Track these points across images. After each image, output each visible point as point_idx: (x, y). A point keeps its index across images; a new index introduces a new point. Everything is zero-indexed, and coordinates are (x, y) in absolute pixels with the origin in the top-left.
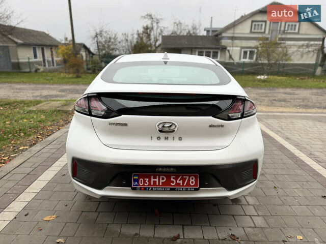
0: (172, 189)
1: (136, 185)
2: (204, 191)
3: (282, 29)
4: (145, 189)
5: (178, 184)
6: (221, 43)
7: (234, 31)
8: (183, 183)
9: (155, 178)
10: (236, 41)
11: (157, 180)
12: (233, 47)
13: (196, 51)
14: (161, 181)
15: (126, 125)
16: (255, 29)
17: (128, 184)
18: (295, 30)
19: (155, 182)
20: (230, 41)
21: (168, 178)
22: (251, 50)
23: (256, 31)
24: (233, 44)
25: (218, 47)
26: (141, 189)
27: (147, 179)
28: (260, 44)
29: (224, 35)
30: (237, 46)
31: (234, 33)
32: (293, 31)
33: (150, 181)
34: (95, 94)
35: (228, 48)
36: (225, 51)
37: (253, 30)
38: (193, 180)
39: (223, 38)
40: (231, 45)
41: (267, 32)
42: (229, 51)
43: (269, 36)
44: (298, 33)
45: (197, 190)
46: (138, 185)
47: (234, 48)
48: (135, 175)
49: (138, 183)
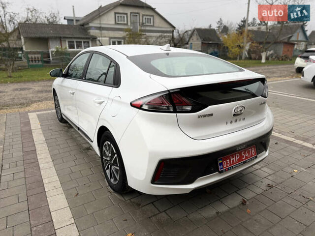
0: (244, 163)
1: (222, 168)
2: (260, 157)
3: (141, 21)
4: (228, 169)
5: (246, 157)
6: (89, 33)
7: (100, 21)
8: (249, 155)
9: (233, 157)
10: (103, 32)
11: (234, 159)
12: (102, 37)
13: (65, 41)
14: (237, 158)
15: (212, 115)
16: (118, 21)
17: (216, 170)
18: (150, 23)
19: (233, 160)
20: (98, 31)
21: (240, 154)
22: (119, 40)
23: (119, 22)
24: (101, 34)
25: (87, 37)
26: (226, 170)
27: (228, 160)
28: (127, 35)
29: (91, 25)
30: (105, 37)
31: (100, 24)
32: (149, 24)
33: (230, 162)
34: (179, 90)
35: (98, 39)
36: (96, 41)
37: (117, 22)
38: (253, 151)
39: (90, 28)
40: (100, 35)
41: (129, 24)
42: (99, 40)
43: (131, 28)
44: (153, 26)
45: (256, 157)
46: (223, 167)
47: (103, 39)
48: (220, 160)
49: (223, 166)
